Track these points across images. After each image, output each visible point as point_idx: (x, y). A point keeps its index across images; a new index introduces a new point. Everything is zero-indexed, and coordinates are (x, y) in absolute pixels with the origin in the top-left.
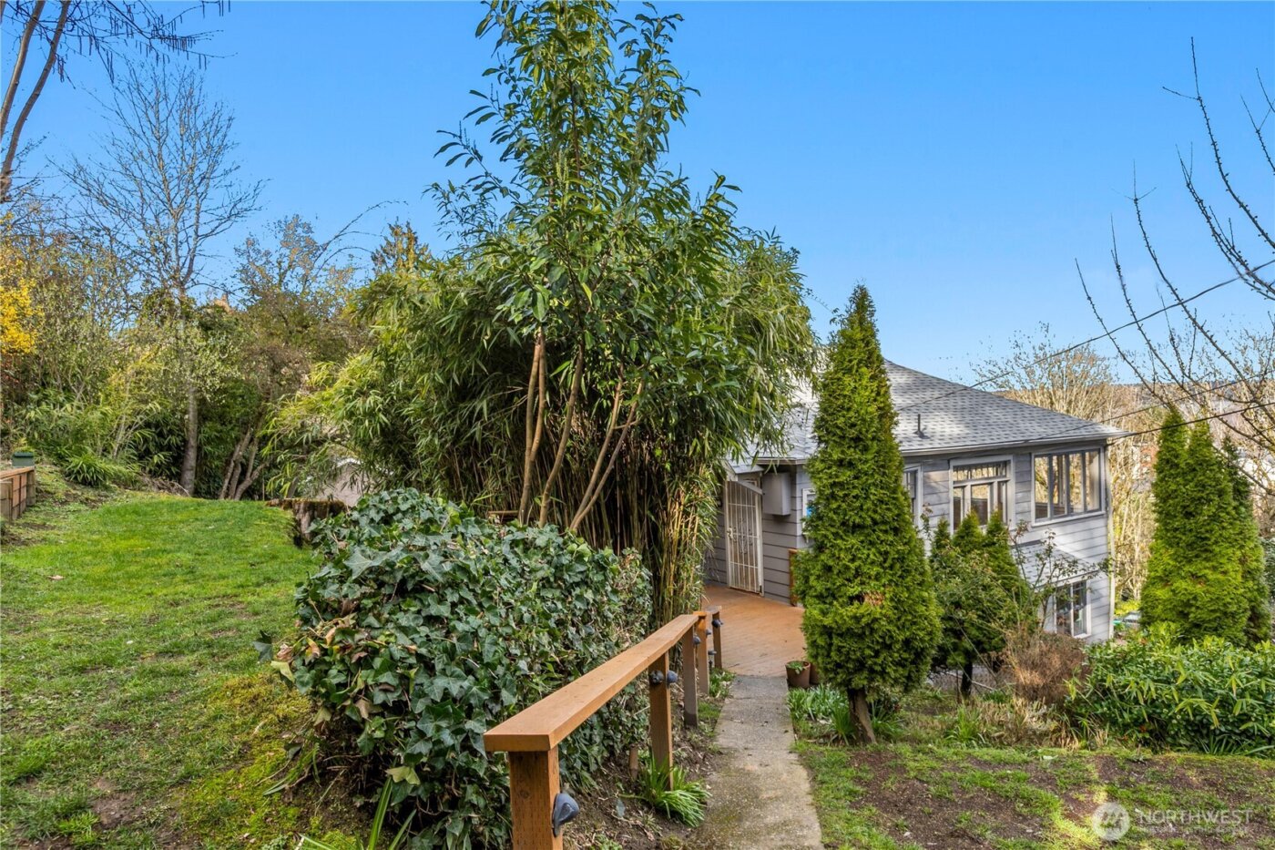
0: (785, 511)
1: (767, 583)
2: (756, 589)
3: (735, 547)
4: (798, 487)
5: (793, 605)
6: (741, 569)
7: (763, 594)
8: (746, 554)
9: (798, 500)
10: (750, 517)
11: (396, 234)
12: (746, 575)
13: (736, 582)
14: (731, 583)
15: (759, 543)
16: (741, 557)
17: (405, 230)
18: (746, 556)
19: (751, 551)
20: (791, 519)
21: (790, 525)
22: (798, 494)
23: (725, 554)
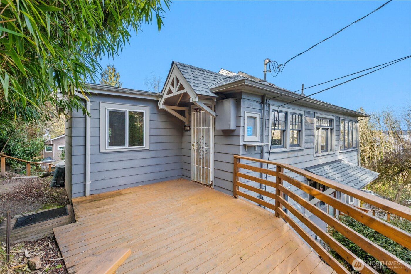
0: (232, 127)
1: (215, 178)
2: (209, 183)
3: (197, 155)
4: (242, 110)
5: (236, 198)
6: (200, 170)
7: (213, 187)
8: (203, 159)
9: (242, 119)
10: (206, 135)
11: (109, 68)
12: (203, 173)
13: (196, 177)
14: (193, 178)
15: (212, 151)
16: (200, 161)
17: (112, 67)
18: (203, 161)
19: (206, 157)
20: (236, 133)
21: (235, 138)
22: (242, 115)
23: (191, 160)
